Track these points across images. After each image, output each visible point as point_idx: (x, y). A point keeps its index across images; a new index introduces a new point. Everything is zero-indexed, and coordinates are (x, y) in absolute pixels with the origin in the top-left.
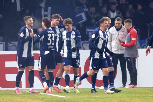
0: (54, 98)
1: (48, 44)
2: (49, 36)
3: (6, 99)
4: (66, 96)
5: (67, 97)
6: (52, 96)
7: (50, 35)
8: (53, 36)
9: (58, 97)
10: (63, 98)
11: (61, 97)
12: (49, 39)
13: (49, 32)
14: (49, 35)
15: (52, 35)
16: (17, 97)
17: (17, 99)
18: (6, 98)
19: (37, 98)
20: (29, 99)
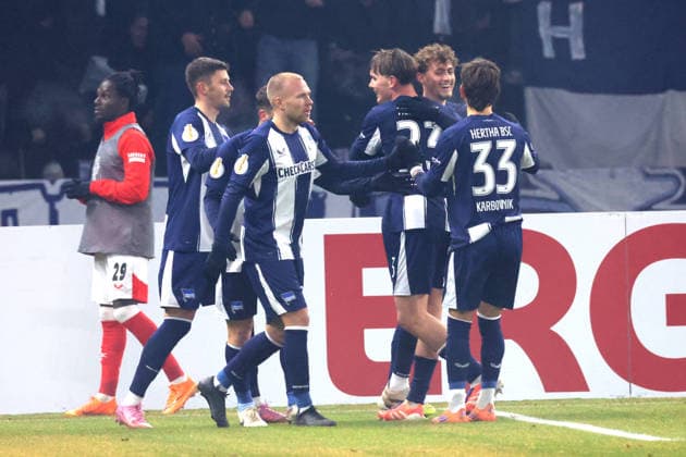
0: (599, 442)
1: (478, 191)
2: (477, 154)
3: (367, 448)
4: (654, 434)
5: (663, 439)
6: (588, 434)
7: (484, 148)
8: (502, 152)
9: (619, 439)
10: (641, 445)
11: (630, 440)
12: (480, 166)
13: (475, 134)
15: (494, 145)
17: (420, 446)
18: (369, 445)
19: (514, 446)
20: (475, 447)
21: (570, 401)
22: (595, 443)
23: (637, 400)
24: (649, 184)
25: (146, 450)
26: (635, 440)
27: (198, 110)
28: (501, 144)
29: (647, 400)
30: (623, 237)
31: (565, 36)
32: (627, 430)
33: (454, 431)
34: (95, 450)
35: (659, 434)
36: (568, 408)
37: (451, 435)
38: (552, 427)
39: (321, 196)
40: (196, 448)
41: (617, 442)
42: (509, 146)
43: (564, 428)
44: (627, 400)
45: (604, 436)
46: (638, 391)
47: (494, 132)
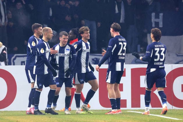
2: (156, 51)
3: (108, 120)
4: (178, 118)
5: (180, 119)
6: (162, 118)
7: (158, 49)
8: (162, 51)
9: (170, 119)
10: (175, 121)
12: (157, 54)
14: (156, 49)
15: (160, 49)
16: (121, 118)
19: (144, 120)
20: (134, 121)
21: (158, 110)
22: (164, 120)
23: (174, 110)
24: (178, 57)
25: (55, 120)
26: (173, 120)
27: (34, 36)
28: (161, 49)
29: (176, 110)
30: (171, 70)
31: (158, 21)
32: (171, 117)
33: (129, 117)
34: (43, 120)
35: (179, 118)
36: (157, 112)
37: (129, 118)
38: (153, 116)
39: (98, 59)
40: (67, 119)
41: (169, 120)
42: (163, 49)
43: (156, 116)
44: (172, 110)
45: (166, 118)
46: (174, 108)
47: (160, 46)
